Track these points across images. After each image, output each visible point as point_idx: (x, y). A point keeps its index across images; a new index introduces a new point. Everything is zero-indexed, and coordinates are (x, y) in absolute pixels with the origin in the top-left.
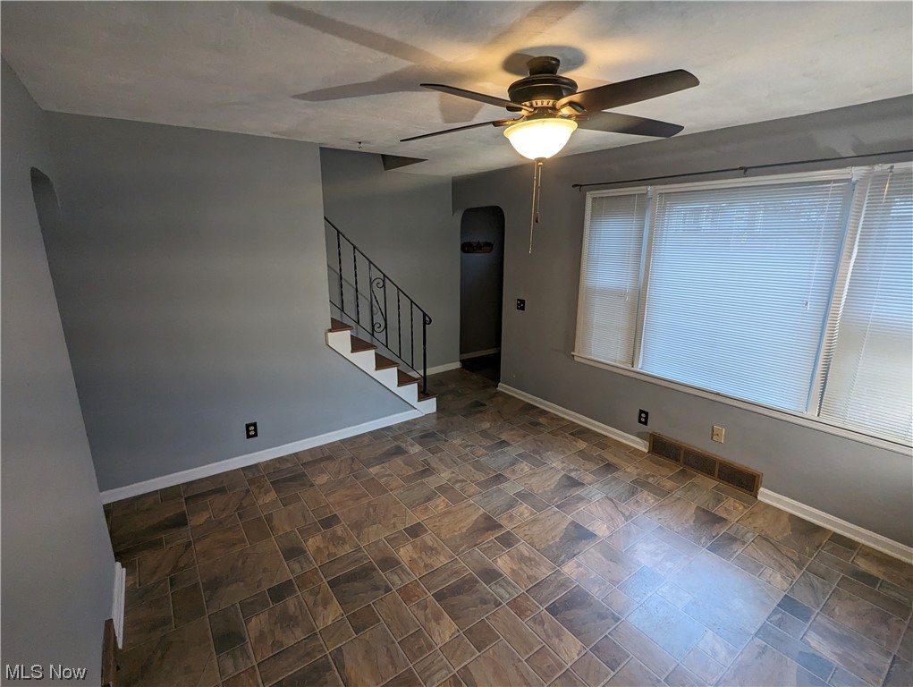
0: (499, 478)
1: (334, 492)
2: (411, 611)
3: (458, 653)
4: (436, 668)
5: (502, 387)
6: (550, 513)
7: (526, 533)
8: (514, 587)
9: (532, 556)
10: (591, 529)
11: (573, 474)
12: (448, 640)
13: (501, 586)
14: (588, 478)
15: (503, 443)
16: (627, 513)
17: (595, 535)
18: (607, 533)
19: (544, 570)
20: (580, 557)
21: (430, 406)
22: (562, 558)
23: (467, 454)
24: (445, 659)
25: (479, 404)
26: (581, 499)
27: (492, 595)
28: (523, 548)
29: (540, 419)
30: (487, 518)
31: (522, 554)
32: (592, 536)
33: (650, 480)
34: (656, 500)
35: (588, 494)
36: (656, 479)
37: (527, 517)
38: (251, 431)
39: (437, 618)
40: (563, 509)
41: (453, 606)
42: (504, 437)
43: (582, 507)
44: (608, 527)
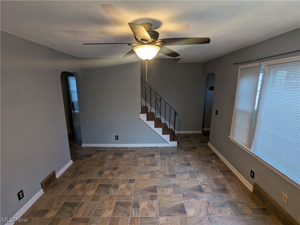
0: (174, 176)
1: (124, 161)
2: (107, 203)
3: (104, 222)
4: (95, 222)
5: (209, 144)
6: (178, 196)
7: (162, 198)
8: (139, 214)
9: (155, 207)
10: (187, 210)
11: (203, 187)
12: (106, 217)
13: (135, 211)
14: (208, 190)
15: (189, 165)
16: (210, 212)
17: (186, 214)
18: (192, 215)
19: (154, 214)
20: (171, 218)
21: (174, 144)
22: (163, 214)
23: (172, 164)
24: (99, 222)
25: (195, 148)
26: (196, 197)
27: (130, 212)
28: (155, 203)
29: (213, 161)
30: (155, 187)
31: (152, 205)
32: (185, 213)
33: (239, 205)
34: (232, 214)
35: (200, 196)
36: (243, 205)
37: (168, 193)
38: (117, 138)
39: (110, 209)
40: (184, 197)
41: (117, 208)
42: (190, 163)
43: (193, 200)
44: (195, 213)
